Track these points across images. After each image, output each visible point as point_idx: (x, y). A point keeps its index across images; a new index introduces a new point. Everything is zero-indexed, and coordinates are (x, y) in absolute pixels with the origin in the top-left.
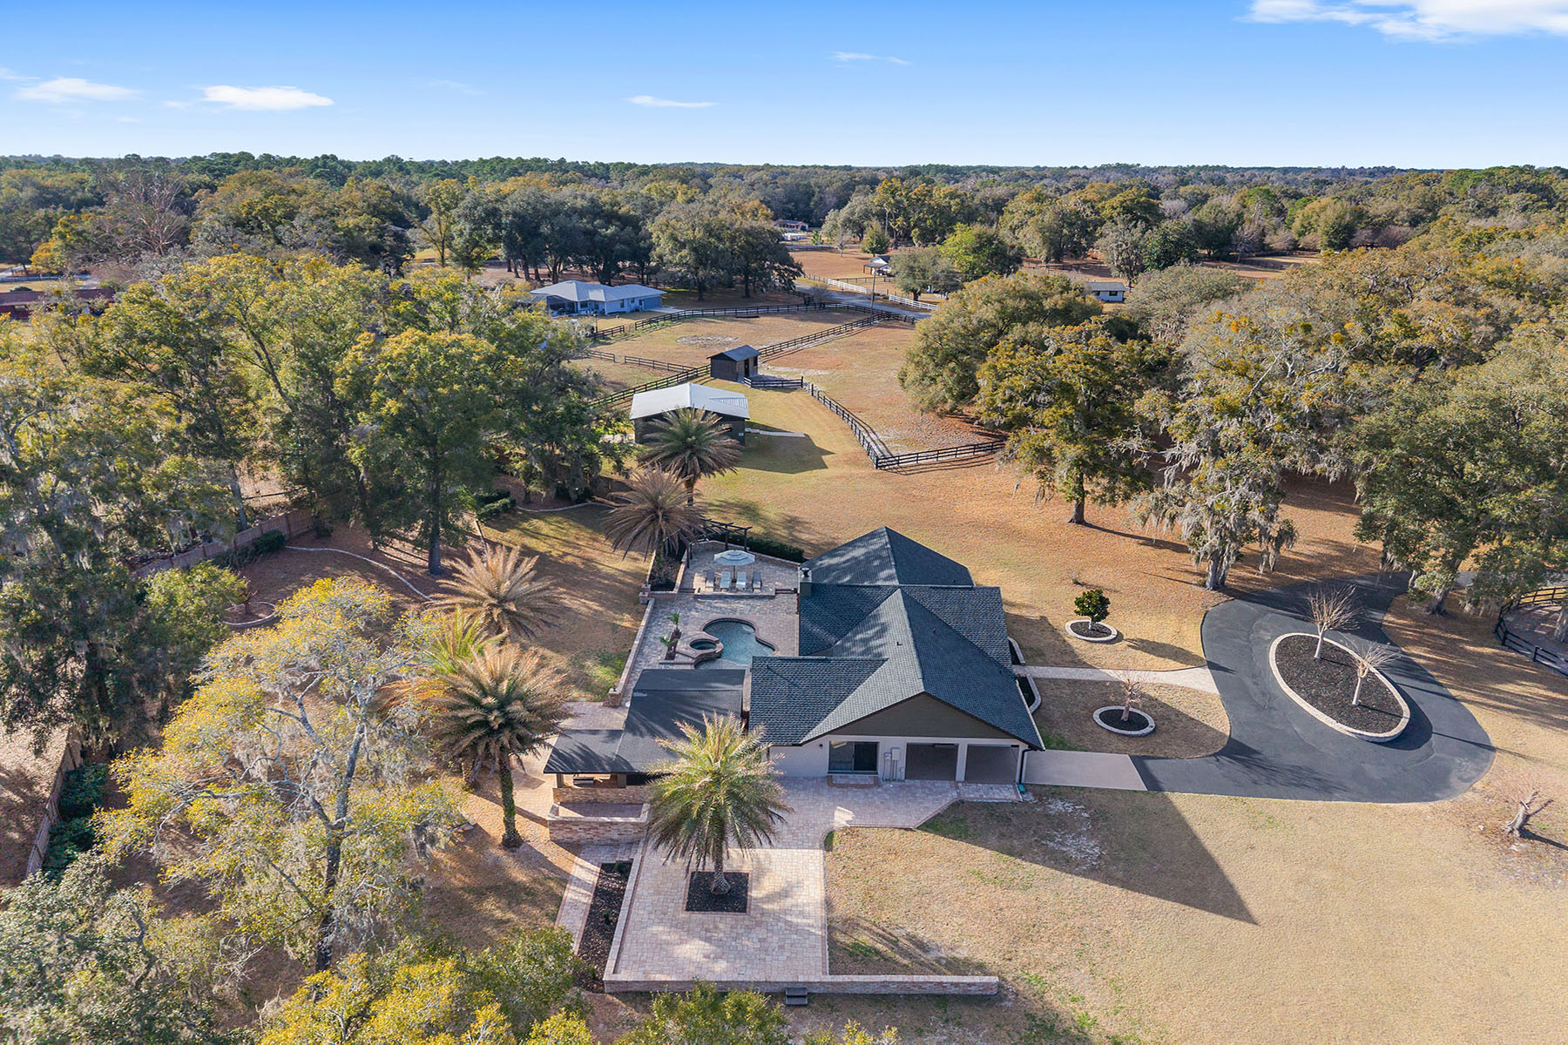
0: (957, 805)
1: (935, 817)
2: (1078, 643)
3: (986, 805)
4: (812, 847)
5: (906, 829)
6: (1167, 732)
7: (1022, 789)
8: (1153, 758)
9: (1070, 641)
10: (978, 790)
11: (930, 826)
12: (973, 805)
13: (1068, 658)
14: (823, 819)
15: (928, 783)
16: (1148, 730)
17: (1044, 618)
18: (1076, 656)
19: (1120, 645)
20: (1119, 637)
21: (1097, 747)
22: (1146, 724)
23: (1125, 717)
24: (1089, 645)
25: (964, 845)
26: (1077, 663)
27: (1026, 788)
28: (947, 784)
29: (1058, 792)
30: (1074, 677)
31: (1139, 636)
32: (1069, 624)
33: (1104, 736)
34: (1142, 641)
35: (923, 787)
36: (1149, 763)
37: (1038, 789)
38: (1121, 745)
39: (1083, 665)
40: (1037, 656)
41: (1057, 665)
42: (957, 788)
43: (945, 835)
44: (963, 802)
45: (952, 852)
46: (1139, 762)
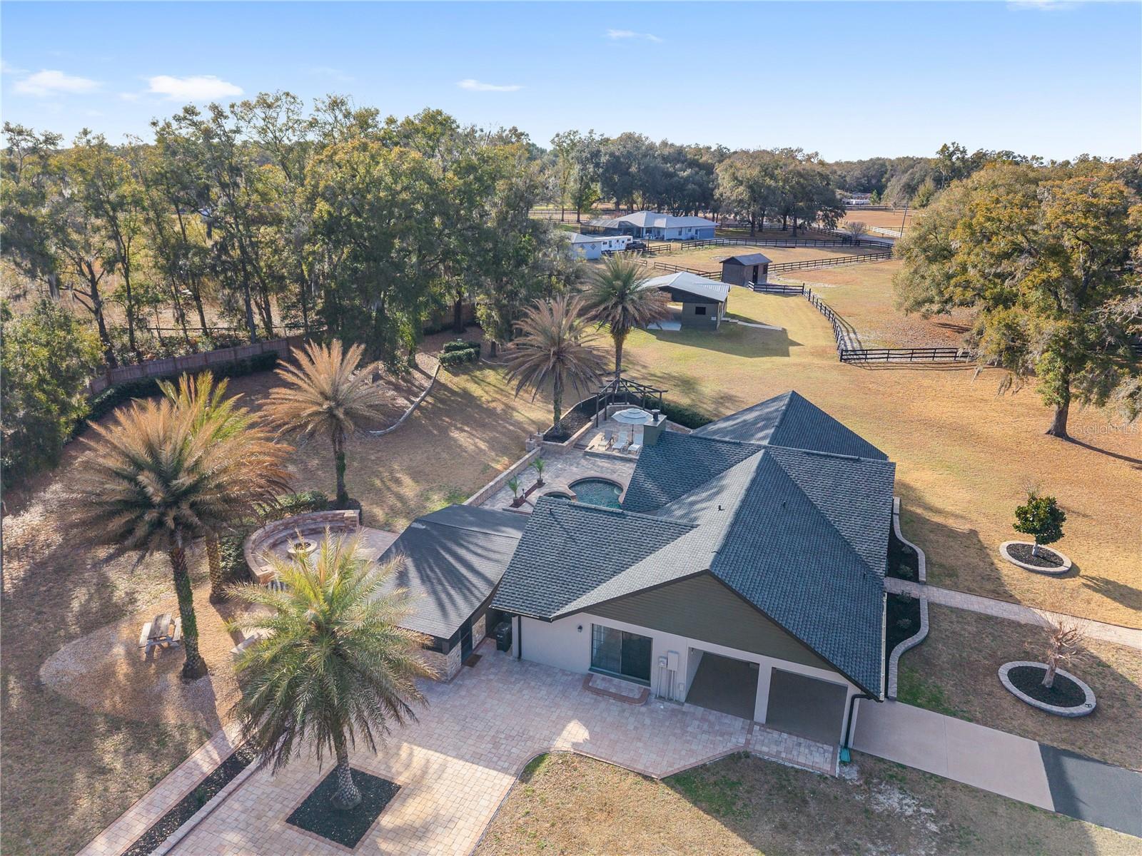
0: (736, 759)
1: (695, 769)
2: (1009, 569)
3: (781, 771)
4: (505, 770)
5: (646, 777)
6: (1115, 719)
7: (846, 757)
8: (1079, 757)
9: (999, 565)
10: (777, 743)
11: (683, 782)
12: (763, 766)
13: (989, 586)
14: (546, 733)
15: (713, 715)
16: (1082, 709)
17: (974, 533)
18: (1002, 585)
19: (1070, 583)
20: (1073, 571)
21: (991, 719)
22: (1081, 699)
23: (1047, 680)
24: (1026, 574)
25: (715, 826)
26: (1000, 592)
27: (852, 756)
28: (739, 723)
29: (902, 777)
30: (989, 612)
31: (1104, 575)
32: (1006, 544)
33: (1007, 703)
34: (1107, 582)
35: (703, 719)
36: (1070, 765)
37: (869, 764)
38: (1030, 724)
39: (1010, 598)
40: (946, 576)
41: (970, 591)
42: (750, 731)
43: (695, 802)
44: (747, 755)
45: (692, 833)
46: (1053, 760)
